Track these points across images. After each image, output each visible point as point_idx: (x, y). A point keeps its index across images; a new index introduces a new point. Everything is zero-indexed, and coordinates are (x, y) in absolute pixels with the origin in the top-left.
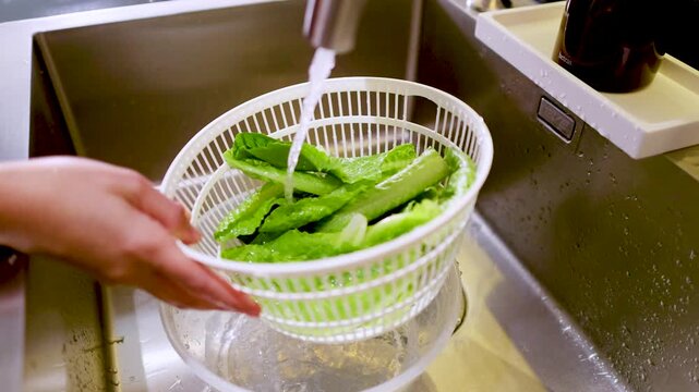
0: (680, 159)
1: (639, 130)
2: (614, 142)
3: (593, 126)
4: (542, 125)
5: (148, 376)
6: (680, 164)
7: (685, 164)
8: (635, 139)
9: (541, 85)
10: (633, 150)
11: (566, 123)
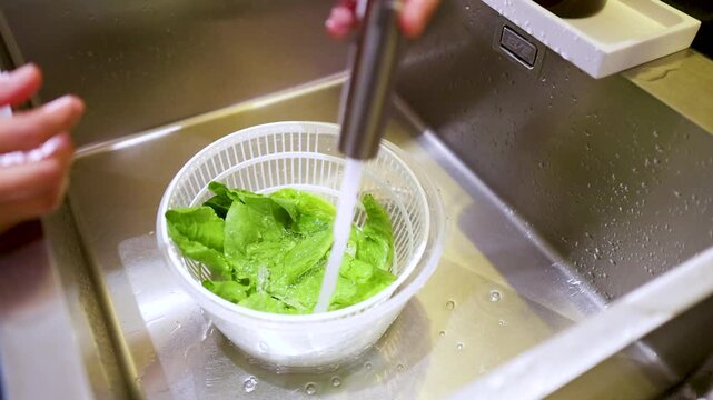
0: (635, 75)
1: (600, 51)
2: (576, 64)
3: (556, 50)
4: (505, 53)
5: (148, 325)
6: (635, 81)
7: (639, 80)
8: (595, 60)
9: (505, 15)
10: (594, 71)
11: (528, 49)
